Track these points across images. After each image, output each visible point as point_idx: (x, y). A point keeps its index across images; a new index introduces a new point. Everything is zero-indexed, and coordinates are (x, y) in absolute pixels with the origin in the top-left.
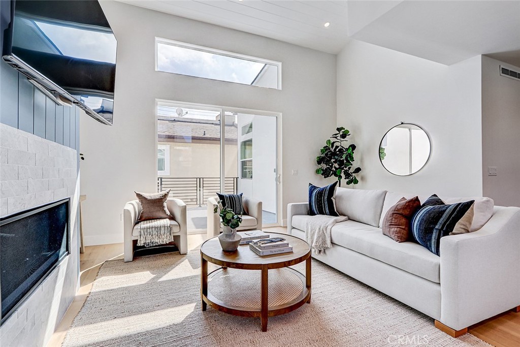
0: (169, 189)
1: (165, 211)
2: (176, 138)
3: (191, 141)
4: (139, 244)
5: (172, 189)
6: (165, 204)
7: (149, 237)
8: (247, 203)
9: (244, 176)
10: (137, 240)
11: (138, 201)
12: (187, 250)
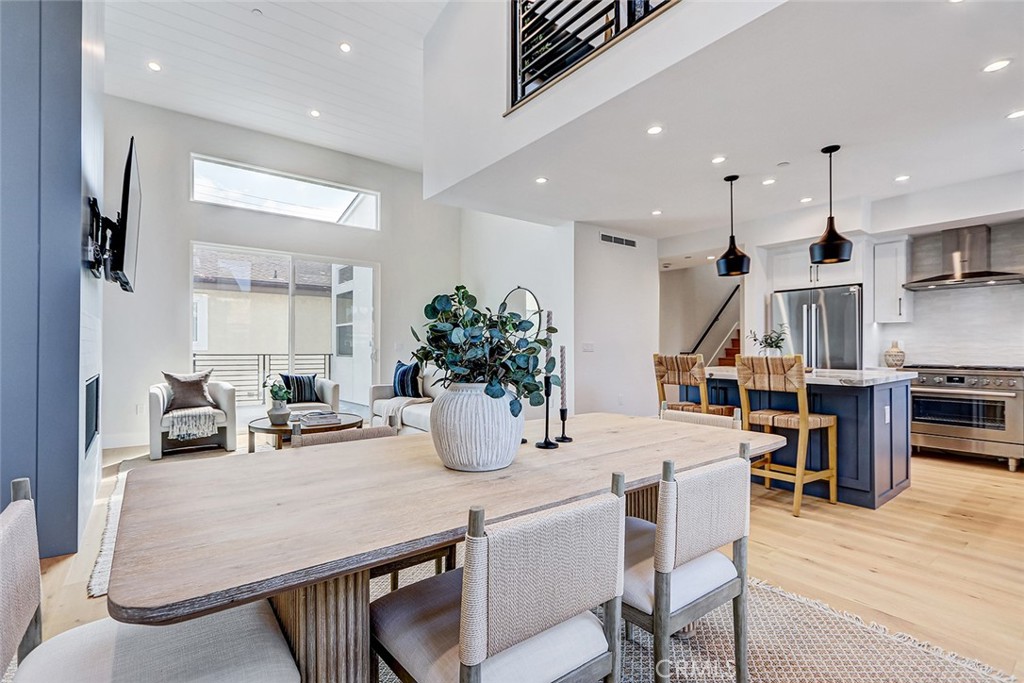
0: (210, 368)
1: (205, 397)
2: (221, 283)
3: (249, 288)
4: (170, 437)
5: (215, 368)
6: (206, 388)
7: (185, 428)
8: (322, 389)
9: (341, 353)
10: (168, 432)
11: (166, 384)
12: (235, 446)
